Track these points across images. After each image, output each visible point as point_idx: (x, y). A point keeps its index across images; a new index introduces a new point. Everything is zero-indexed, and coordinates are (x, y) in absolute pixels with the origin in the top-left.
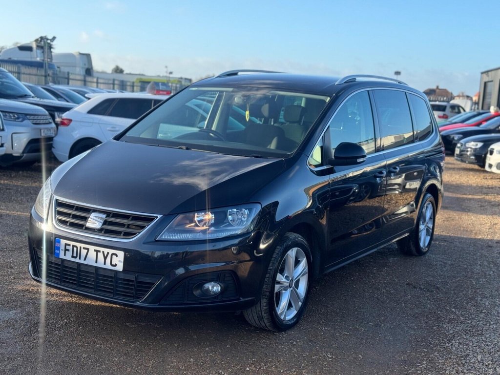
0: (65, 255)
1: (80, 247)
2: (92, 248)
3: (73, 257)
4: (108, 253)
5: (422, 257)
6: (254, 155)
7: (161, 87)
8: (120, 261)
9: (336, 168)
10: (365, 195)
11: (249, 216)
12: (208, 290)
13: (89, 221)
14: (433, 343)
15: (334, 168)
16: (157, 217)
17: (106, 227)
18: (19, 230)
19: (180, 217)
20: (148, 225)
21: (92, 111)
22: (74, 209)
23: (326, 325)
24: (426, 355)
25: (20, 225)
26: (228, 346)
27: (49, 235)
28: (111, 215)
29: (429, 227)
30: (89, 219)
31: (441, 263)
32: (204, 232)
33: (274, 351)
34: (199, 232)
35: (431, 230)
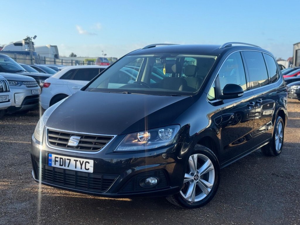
0: (55, 164)
1: (65, 159)
2: (72, 159)
3: (60, 165)
4: (83, 162)
5: (278, 156)
6: (172, 94)
7: (104, 61)
8: (91, 166)
9: (224, 101)
10: (238, 120)
11: (173, 133)
12: (149, 182)
13: (69, 142)
14: (297, 211)
15: (223, 101)
16: (113, 137)
17: (81, 145)
18: (23, 152)
19: (129, 135)
20: (108, 142)
21: (63, 78)
22: (59, 135)
23: (226, 203)
24: (295, 220)
25: (23, 149)
26: (165, 220)
27: (44, 152)
28: (84, 137)
29: (281, 138)
30: (70, 140)
31: (290, 160)
32: (144, 145)
33: (196, 221)
34: (141, 145)
35: (282, 139)
